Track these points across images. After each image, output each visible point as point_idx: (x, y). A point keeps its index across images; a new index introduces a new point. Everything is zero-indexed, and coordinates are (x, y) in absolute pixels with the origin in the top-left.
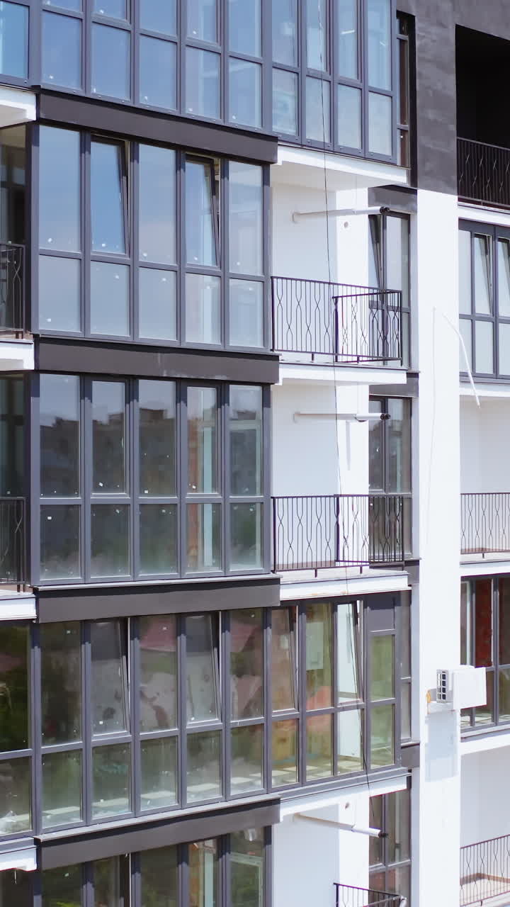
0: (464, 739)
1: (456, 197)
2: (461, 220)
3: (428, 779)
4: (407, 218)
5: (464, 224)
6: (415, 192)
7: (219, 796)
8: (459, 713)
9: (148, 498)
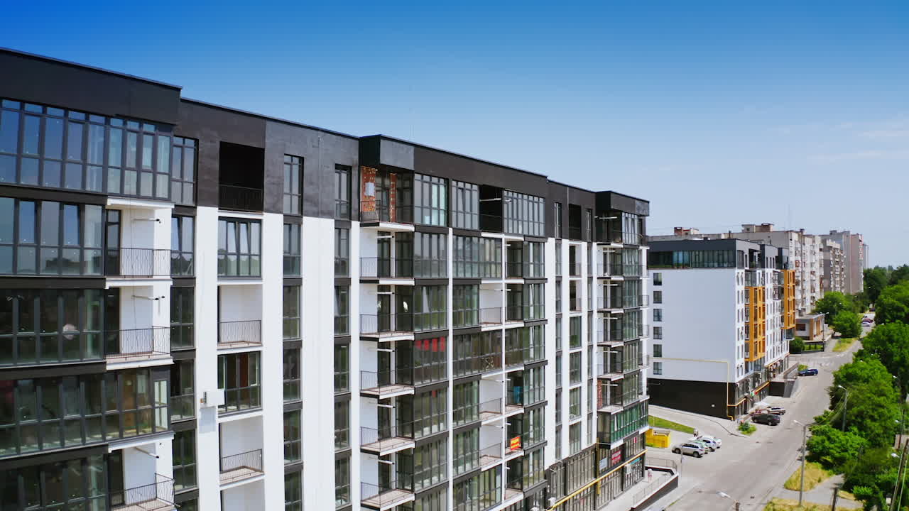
0: (219, 417)
1: (217, 209)
2: (219, 217)
3: (201, 432)
4: (194, 217)
5: (221, 218)
6: (196, 207)
7: (81, 443)
8: (217, 407)
9: (44, 334)
